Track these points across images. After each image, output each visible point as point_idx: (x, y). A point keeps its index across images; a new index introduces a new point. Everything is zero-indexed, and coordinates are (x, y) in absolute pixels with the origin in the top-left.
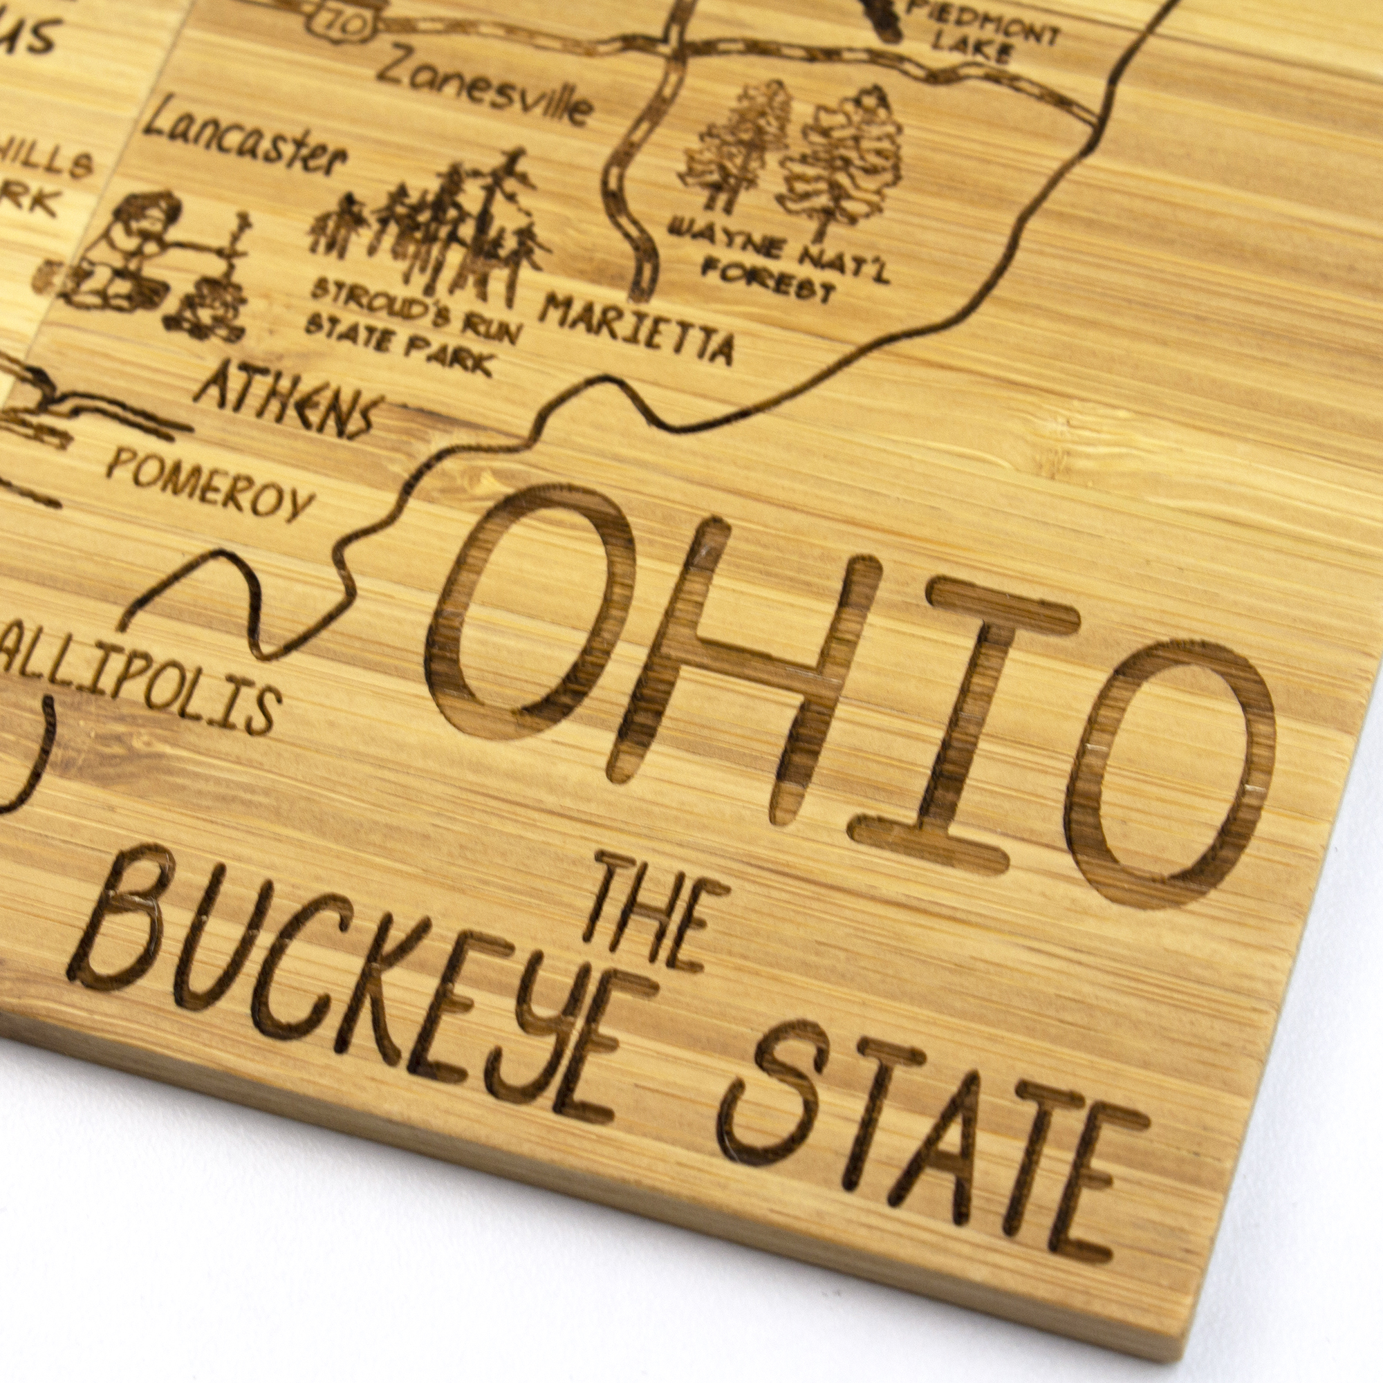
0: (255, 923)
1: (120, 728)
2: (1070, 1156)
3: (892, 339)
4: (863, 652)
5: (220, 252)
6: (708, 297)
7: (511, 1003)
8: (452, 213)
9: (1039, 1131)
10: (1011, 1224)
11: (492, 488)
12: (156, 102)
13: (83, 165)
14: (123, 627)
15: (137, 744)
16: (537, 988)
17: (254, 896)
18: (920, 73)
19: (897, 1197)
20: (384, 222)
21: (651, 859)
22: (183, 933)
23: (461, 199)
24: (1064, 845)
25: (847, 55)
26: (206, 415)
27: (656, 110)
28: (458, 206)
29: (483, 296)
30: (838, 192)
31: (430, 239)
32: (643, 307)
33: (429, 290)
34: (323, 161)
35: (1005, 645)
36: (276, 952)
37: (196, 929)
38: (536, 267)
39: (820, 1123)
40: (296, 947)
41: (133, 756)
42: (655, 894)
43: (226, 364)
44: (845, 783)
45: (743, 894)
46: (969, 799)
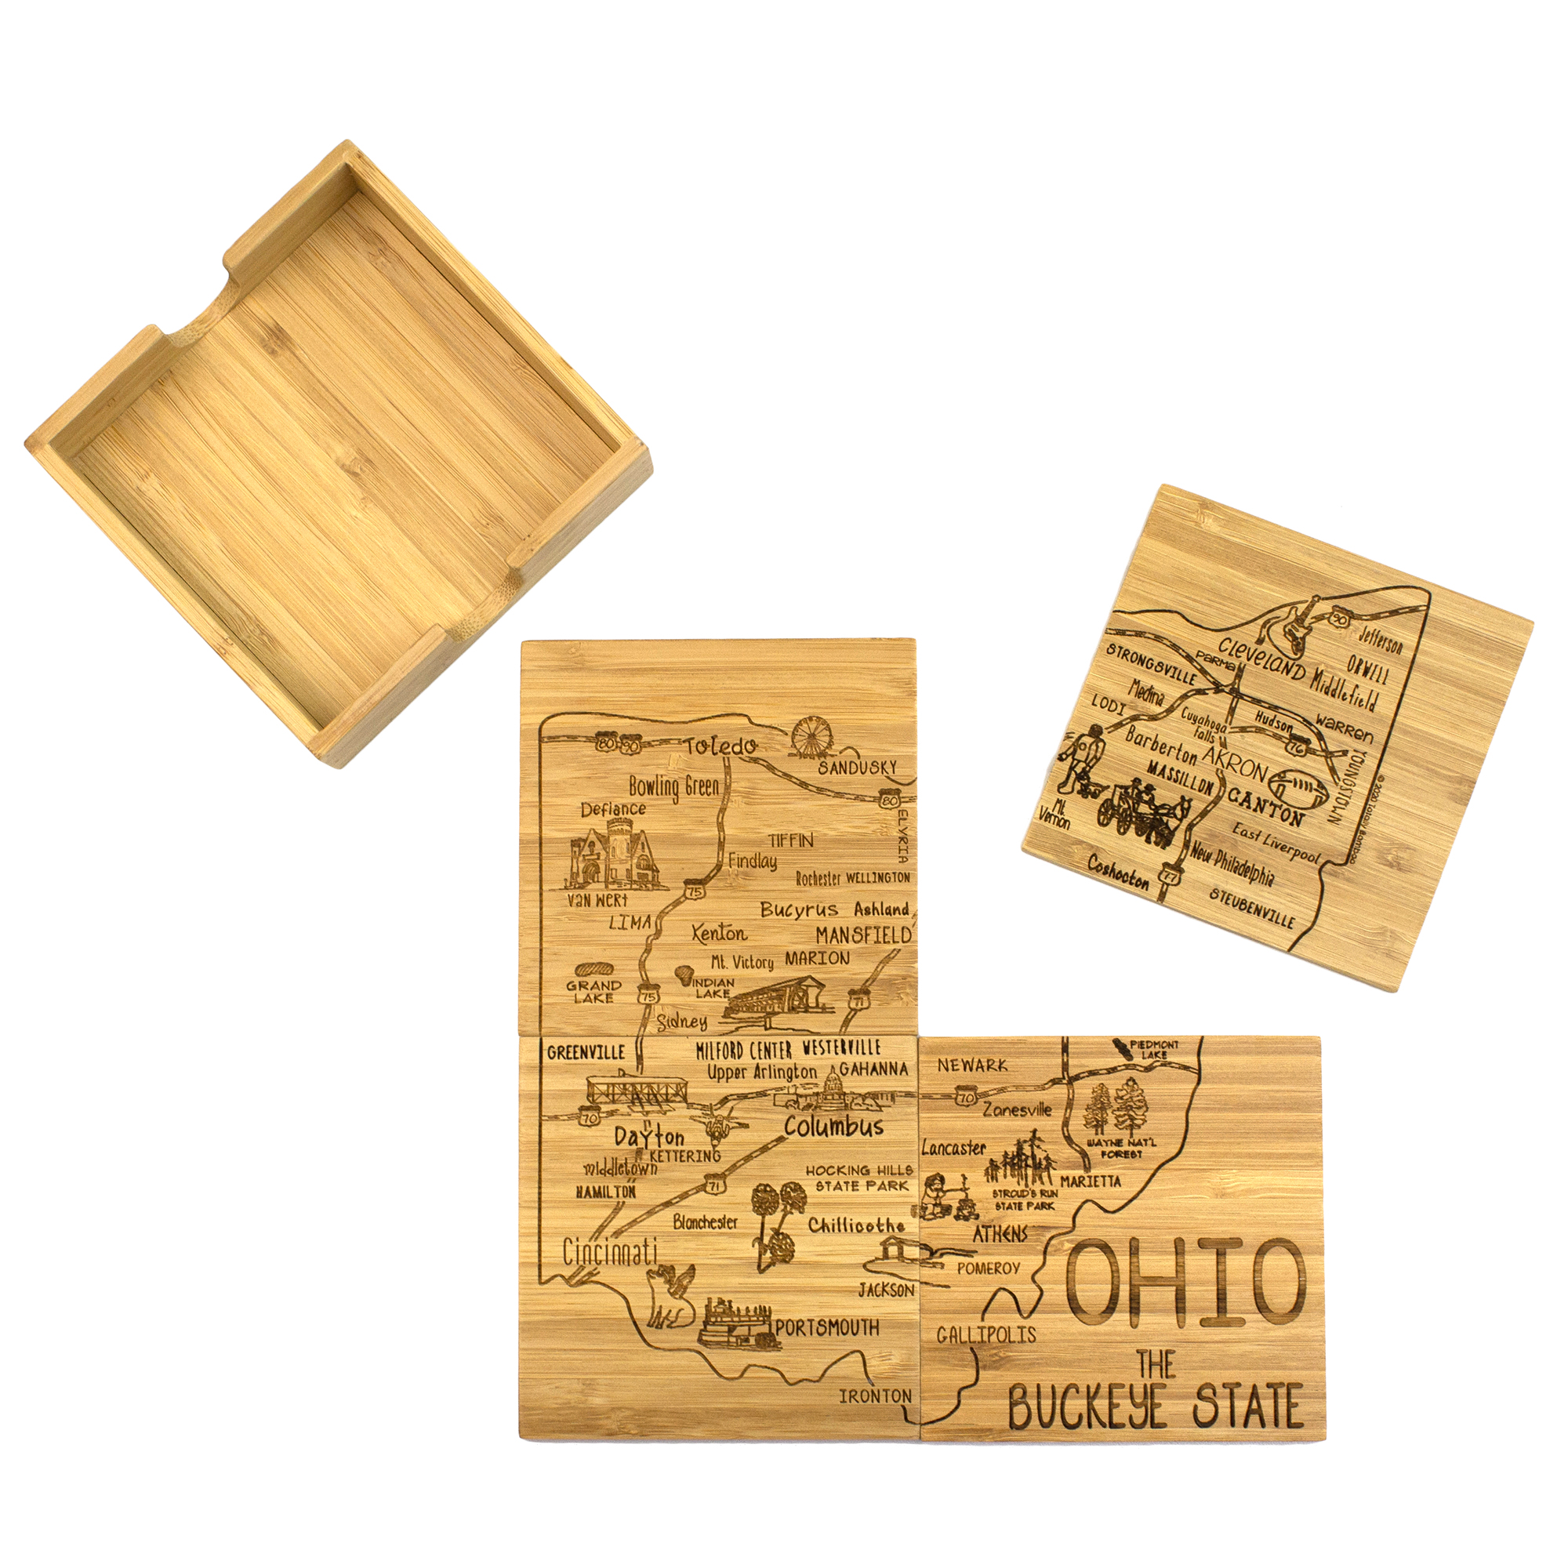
0: (1054, 1397)
1: (995, 1351)
2: (1285, 1400)
3: (1163, 1164)
4: (1187, 1268)
5: (961, 1190)
6: (1106, 1165)
7: (1129, 1401)
8: (1024, 1157)
9: (1276, 1394)
10: (1276, 1424)
11: (1068, 1246)
12: (921, 1143)
13: (909, 1170)
14: (983, 1320)
15: (1001, 1355)
16: (1135, 1394)
17: (1050, 1390)
18: (1142, 1069)
19: (1246, 1425)
20: (1005, 1166)
21: (1152, 1348)
22: (1036, 1407)
23: (1024, 1151)
24: (1257, 1311)
25: (1119, 1068)
26: (978, 1245)
27: (1070, 1105)
28: (1024, 1154)
29: (1043, 1183)
30: (1132, 1119)
31: (1020, 1167)
32: (1090, 1174)
33: (1027, 1186)
34: (979, 1149)
35: (1225, 1254)
36: (1063, 1404)
37: (1039, 1404)
38: (1055, 1169)
39: (1220, 1411)
40: (1067, 1402)
41: (1002, 1359)
42: (1156, 1359)
43: (978, 1227)
44: (1196, 1310)
45: (1179, 1351)
46: (1229, 1306)
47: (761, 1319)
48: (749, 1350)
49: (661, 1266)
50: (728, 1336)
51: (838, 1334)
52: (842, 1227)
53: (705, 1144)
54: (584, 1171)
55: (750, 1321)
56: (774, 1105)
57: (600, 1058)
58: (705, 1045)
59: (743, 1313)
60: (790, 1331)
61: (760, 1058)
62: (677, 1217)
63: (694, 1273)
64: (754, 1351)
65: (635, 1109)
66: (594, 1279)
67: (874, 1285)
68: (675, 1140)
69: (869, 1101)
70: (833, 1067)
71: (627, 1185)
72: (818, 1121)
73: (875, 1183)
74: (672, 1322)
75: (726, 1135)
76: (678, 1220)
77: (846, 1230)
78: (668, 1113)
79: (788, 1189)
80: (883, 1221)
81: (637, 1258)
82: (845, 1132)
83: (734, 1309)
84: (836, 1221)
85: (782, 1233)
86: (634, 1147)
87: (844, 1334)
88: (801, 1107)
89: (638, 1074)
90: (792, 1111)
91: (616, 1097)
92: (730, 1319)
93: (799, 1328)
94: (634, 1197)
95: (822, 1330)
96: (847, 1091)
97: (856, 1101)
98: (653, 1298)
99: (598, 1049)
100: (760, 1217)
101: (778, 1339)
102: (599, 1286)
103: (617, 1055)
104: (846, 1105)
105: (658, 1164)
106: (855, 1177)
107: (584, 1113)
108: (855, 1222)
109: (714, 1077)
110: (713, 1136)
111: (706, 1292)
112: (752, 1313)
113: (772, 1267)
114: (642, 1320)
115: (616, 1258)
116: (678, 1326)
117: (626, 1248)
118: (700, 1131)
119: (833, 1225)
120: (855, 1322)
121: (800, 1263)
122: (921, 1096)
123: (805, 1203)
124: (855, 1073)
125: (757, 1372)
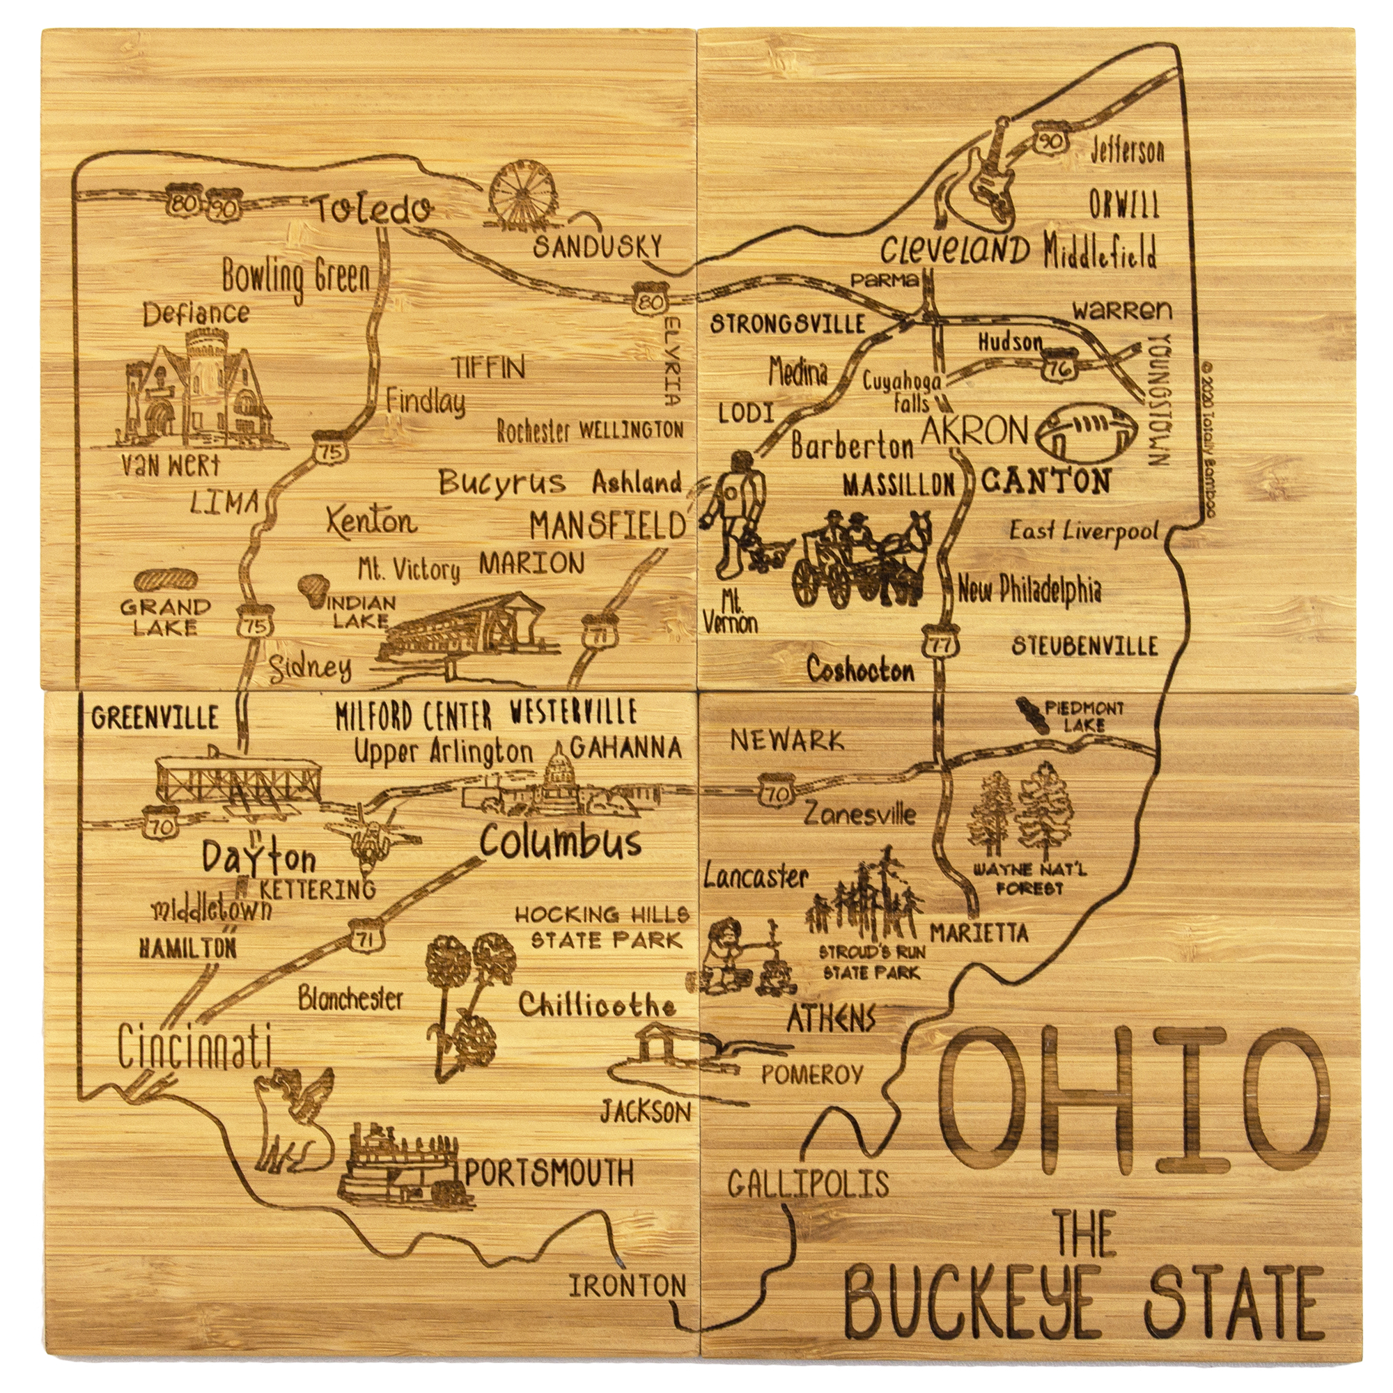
0: (918, 1287)
1: (822, 1211)
2: (1295, 1295)
3: (1098, 905)
4: (1136, 1076)
5: (768, 945)
6: (1006, 906)
7: (1041, 1294)
8: (870, 892)
9: (1279, 1285)
10: (1280, 1334)
11: (943, 1039)
12: (703, 868)
13: (683, 914)
14: (802, 1158)
15: (833, 1216)
16: (1049, 1283)
17: (912, 1274)
18: (1064, 748)
19: (1230, 1335)
20: (839, 905)
21: (1076, 1207)
22: (888, 1302)
23: (871, 882)
24: (1250, 1148)
25: (1026, 747)
26: (795, 1035)
27: (946, 806)
28: (871, 887)
29: (901, 935)
30: (1047, 830)
31: (864, 908)
32: (977, 920)
33: (874, 938)
34: (798, 879)
35: (1197, 1053)
36: (932, 1298)
37: (893, 1298)
38: (920, 912)
39: (1188, 1310)
40: (939, 1295)
41: (833, 1223)
42: (1084, 1224)
43: (795, 1006)
44: (1150, 1146)
45: (1122, 1212)
46: (1204, 1139)
47: (441, 1157)
48: (421, 1209)
49: (278, 1070)
50: (388, 1186)
51: (567, 1184)
52: (574, 1008)
53: (350, 869)
54: (152, 913)
55: (423, 1161)
56: (463, 805)
57: (178, 727)
58: (349, 707)
59: (412, 1147)
60: (489, 1178)
61: (440, 729)
62: (304, 989)
63: (332, 1082)
64: (431, 1210)
65: (235, 811)
66: (168, 1091)
67: (625, 1104)
68: (300, 863)
69: (617, 800)
70: (559, 743)
71: (223, 937)
72: (535, 832)
73: (627, 936)
74: (296, 1163)
75: (385, 856)
76: (306, 994)
77: (579, 1012)
78: (290, 819)
79: (486, 945)
80: (641, 998)
81: (239, 1057)
82: (579, 851)
83: (398, 1141)
84: (563, 998)
85: (476, 1017)
86: (234, 874)
87: (576, 1183)
88: (507, 809)
89: (241, 753)
90: (491, 815)
91: (204, 791)
92: (390, 1158)
93: (502, 1174)
94: (234, 956)
95: (540, 1176)
96: (582, 783)
97: (596, 800)
98: (265, 1123)
99: (174, 712)
100: (440, 991)
101: (469, 1190)
102: (177, 1103)
103: (205, 722)
104: (581, 807)
105: (273, 902)
106: (595, 925)
107: (152, 817)
108: (594, 999)
109: (365, 759)
110: (362, 857)
111: (350, 1114)
112: (426, 1148)
113: (459, 1074)
114: (247, 1159)
115: (205, 1056)
116: (306, 1170)
117: (221, 1041)
118: (342, 847)
119: (559, 1004)
120: (594, 1164)
121: (505, 1067)
122: (702, 790)
123: (513, 968)
124: (595, 754)
125: (434, 1245)
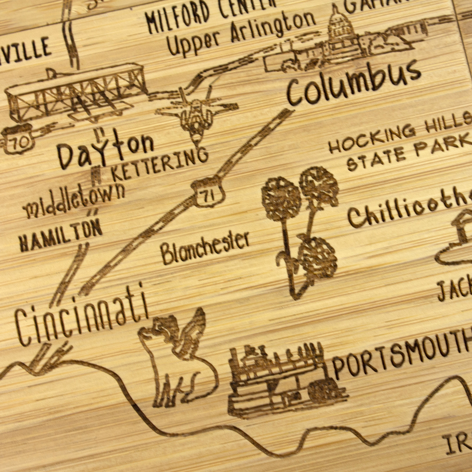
13: (468, 117)
47: (310, 362)
48: (302, 409)
49: (156, 319)
50: (270, 396)
51: (422, 360)
52: (394, 213)
53: (183, 142)
54: (25, 213)
55: (295, 369)
56: (266, 71)
57: (19, 60)
58: (156, 15)
59: (283, 359)
60: (354, 369)
61: (234, 15)
62: (165, 248)
63: (204, 319)
64: (311, 408)
65: (78, 116)
66: (66, 358)
67: (456, 282)
68: (141, 146)
69: (392, 39)
70: (334, 6)
71: (88, 220)
72: (330, 79)
73: (426, 145)
74: (187, 394)
75: (210, 125)
76: (167, 251)
77: (400, 216)
78: (125, 113)
79: (310, 178)
80: (449, 192)
81: (121, 316)
82: (370, 86)
83: (270, 356)
84: (384, 207)
85: (314, 239)
86: (87, 167)
87: (430, 358)
88: (303, 66)
89: (74, 70)
90: (291, 74)
91: (50, 106)
92: (266, 372)
93: (366, 364)
94: (100, 233)
95: (398, 359)
96: (360, 32)
97: (375, 43)
98: (154, 367)
99: (13, 50)
100: (279, 223)
101: (340, 384)
102: (76, 366)
103: (40, 51)
104: (363, 51)
105: (125, 183)
106: (397, 142)
107: (10, 137)
108: (410, 202)
109: (178, 52)
110: (192, 130)
111: (225, 343)
112: (296, 357)
113: (310, 288)
114: (144, 400)
115: (92, 322)
116: (197, 398)
117: (103, 306)
118: (173, 126)
119: (382, 213)
120: (442, 338)
121: (348, 274)
122: (460, 17)
123: (336, 192)
124: (366, 7)
125: (320, 437)
